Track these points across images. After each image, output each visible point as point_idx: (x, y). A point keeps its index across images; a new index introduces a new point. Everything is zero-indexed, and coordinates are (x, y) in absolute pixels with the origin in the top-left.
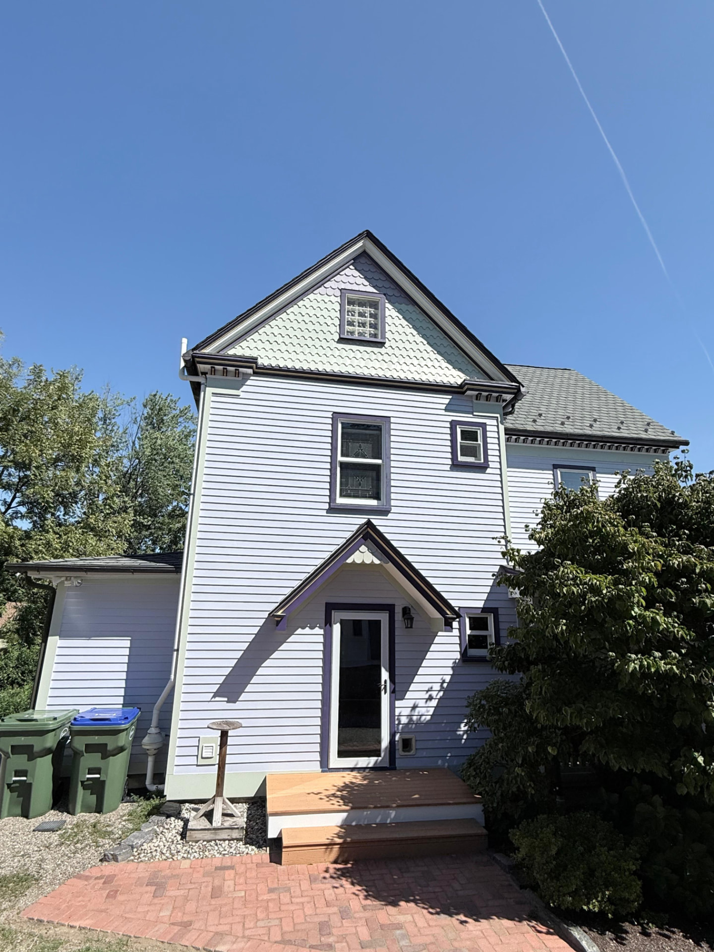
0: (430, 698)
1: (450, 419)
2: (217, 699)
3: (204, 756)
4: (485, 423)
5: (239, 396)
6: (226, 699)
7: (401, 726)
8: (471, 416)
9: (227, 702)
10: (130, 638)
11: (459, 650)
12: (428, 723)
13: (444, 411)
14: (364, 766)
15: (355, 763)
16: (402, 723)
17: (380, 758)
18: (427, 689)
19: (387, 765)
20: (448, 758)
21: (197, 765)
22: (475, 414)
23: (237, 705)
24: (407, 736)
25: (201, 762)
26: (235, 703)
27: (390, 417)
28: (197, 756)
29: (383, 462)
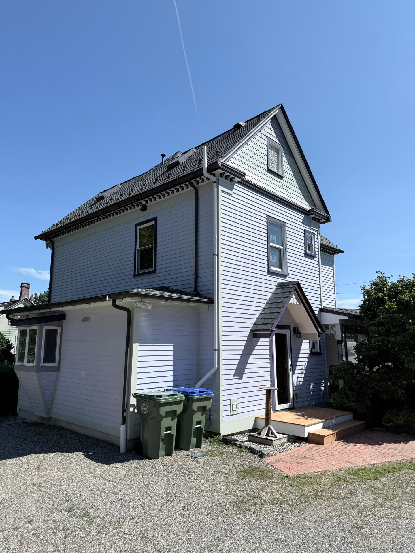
0: (302, 373)
1: (304, 228)
2: (235, 377)
3: (234, 410)
4: (314, 233)
5: (231, 195)
6: (238, 378)
7: (294, 387)
8: (310, 228)
9: (239, 379)
10: (173, 344)
11: (309, 349)
12: (302, 385)
13: (302, 223)
14: (286, 408)
15: (283, 407)
16: (295, 386)
17: (290, 403)
18: (301, 369)
19: (292, 407)
20: (308, 401)
21: (231, 415)
22: (312, 227)
23: (243, 380)
24: (297, 392)
25: (233, 413)
26: (241, 379)
27: (286, 223)
28: (230, 410)
29: (284, 248)
